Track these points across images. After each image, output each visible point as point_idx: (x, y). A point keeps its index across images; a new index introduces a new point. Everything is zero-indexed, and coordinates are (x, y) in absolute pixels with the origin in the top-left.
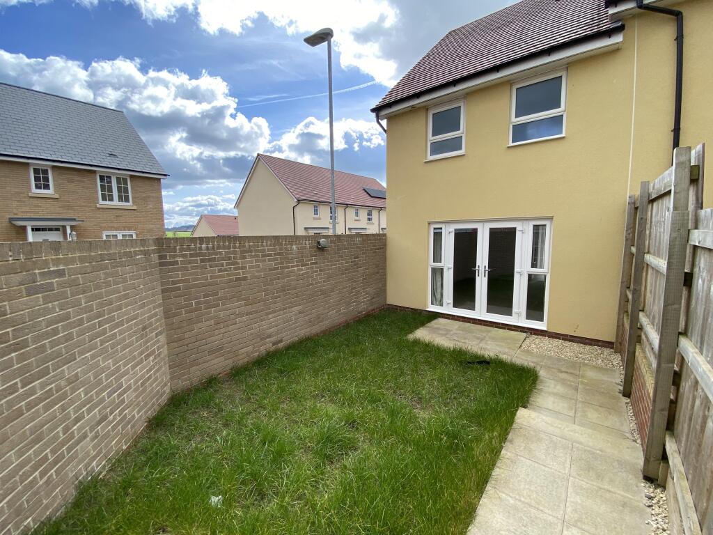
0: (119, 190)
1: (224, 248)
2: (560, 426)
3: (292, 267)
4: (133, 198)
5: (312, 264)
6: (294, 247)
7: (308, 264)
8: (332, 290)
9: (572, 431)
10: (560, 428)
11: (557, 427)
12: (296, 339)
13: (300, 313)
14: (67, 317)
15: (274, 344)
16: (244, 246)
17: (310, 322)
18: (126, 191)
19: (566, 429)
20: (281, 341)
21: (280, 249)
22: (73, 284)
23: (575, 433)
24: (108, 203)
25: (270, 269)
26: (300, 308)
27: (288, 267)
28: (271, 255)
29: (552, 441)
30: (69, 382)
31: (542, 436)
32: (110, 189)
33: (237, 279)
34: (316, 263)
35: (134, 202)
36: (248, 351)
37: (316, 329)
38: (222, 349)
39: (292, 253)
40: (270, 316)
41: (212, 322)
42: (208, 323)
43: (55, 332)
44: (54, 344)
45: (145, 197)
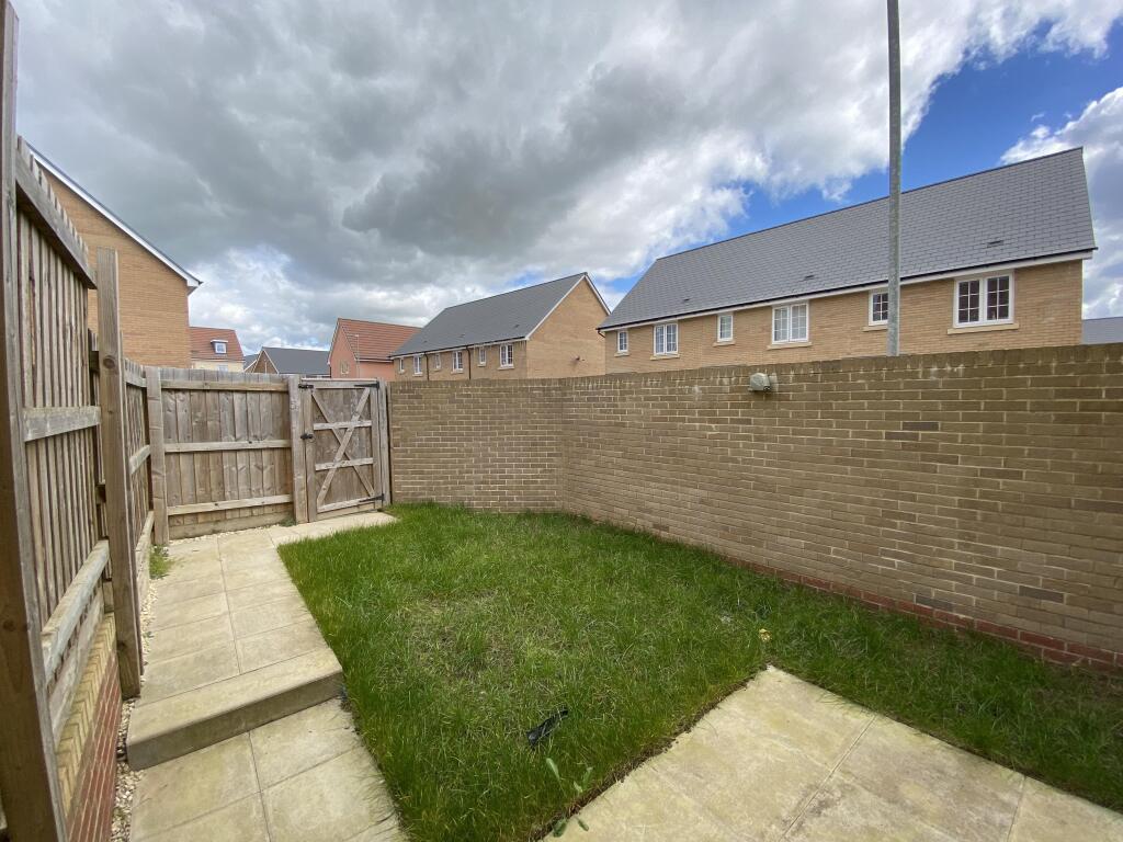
0: (992, 298)
1: (606, 387)
2: (268, 683)
3: (690, 421)
4: (1016, 308)
5: (733, 421)
6: (696, 388)
7: (725, 421)
8: (797, 490)
9: (247, 688)
10: (266, 680)
11: (271, 678)
12: (692, 541)
13: (702, 502)
14: (469, 418)
15: (655, 526)
16: (624, 386)
17: (726, 529)
18: (1004, 298)
19: (256, 686)
20: (666, 529)
21: (671, 392)
22: (474, 402)
23: (242, 690)
24: (969, 324)
25: (654, 419)
26: (704, 493)
27: (683, 420)
28: (656, 399)
29: (269, 657)
30: (466, 451)
31: (284, 654)
32: (975, 301)
33: (617, 425)
34: (748, 422)
35: (1016, 316)
36: (624, 516)
37: (737, 550)
38: (598, 494)
39: (690, 399)
40: (652, 484)
41: (593, 462)
42: (589, 462)
43: (462, 423)
44: (460, 429)
45: (1039, 304)
